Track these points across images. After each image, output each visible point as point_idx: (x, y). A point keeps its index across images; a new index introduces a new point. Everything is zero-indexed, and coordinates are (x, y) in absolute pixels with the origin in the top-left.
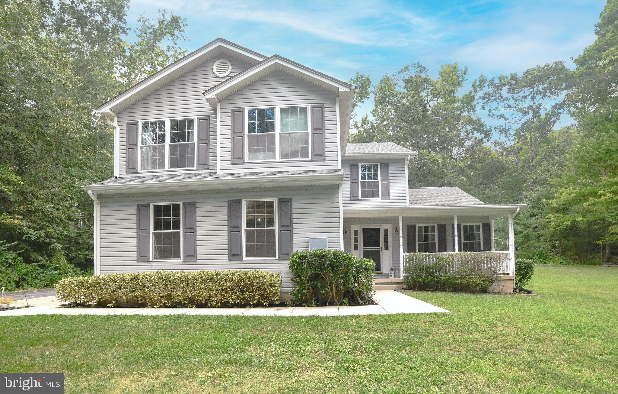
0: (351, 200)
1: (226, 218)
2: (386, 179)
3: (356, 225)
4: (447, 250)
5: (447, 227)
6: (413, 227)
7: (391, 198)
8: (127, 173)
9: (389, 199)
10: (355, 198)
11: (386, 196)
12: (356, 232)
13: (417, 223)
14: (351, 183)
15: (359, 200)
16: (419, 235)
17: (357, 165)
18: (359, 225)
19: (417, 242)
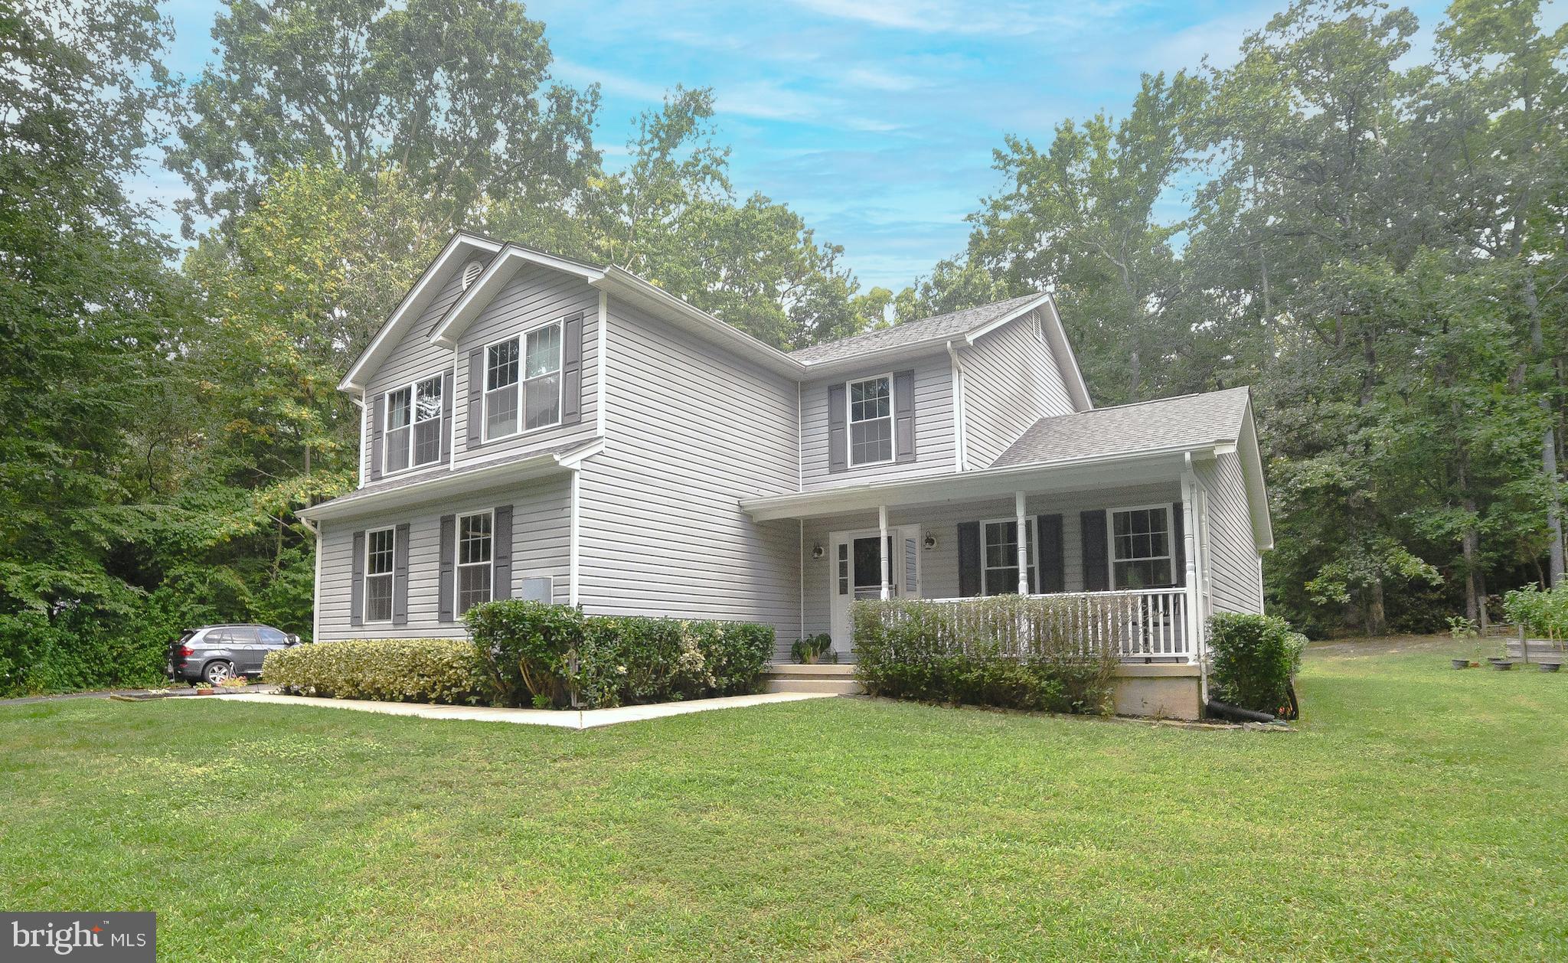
0: (831, 473)
1: (437, 548)
2: (907, 411)
3: (841, 533)
4: (1066, 586)
5: (1065, 521)
6: (974, 528)
7: (919, 458)
8: (373, 480)
9: (914, 461)
10: (838, 467)
11: (908, 455)
12: (843, 549)
13: (984, 518)
14: (831, 432)
15: (846, 470)
16: (988, 550)
17: (843, 387)
18: (847, 532)
19: (984, 567)
